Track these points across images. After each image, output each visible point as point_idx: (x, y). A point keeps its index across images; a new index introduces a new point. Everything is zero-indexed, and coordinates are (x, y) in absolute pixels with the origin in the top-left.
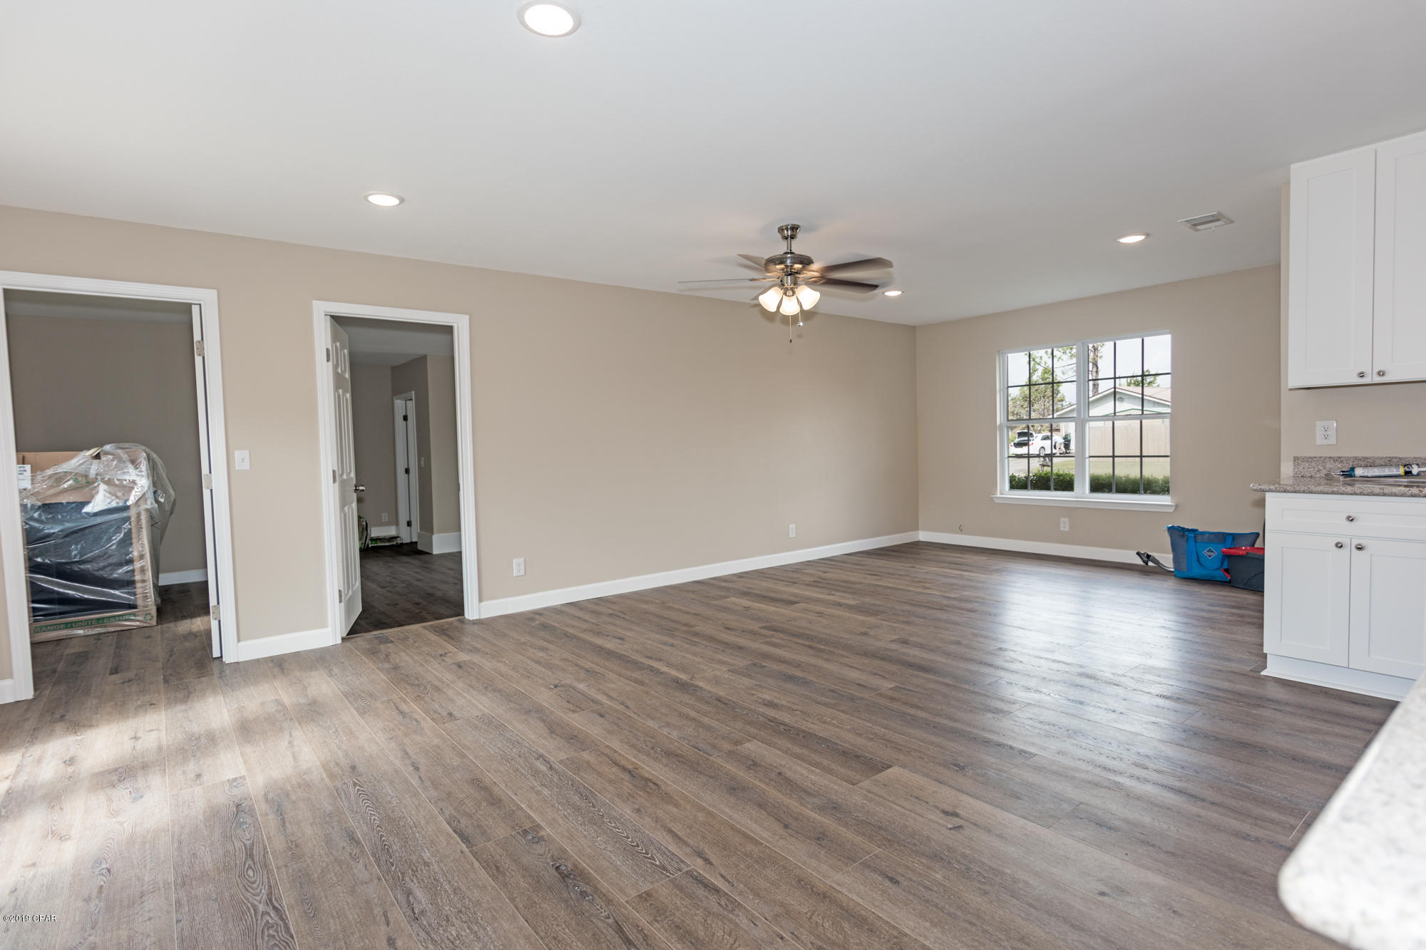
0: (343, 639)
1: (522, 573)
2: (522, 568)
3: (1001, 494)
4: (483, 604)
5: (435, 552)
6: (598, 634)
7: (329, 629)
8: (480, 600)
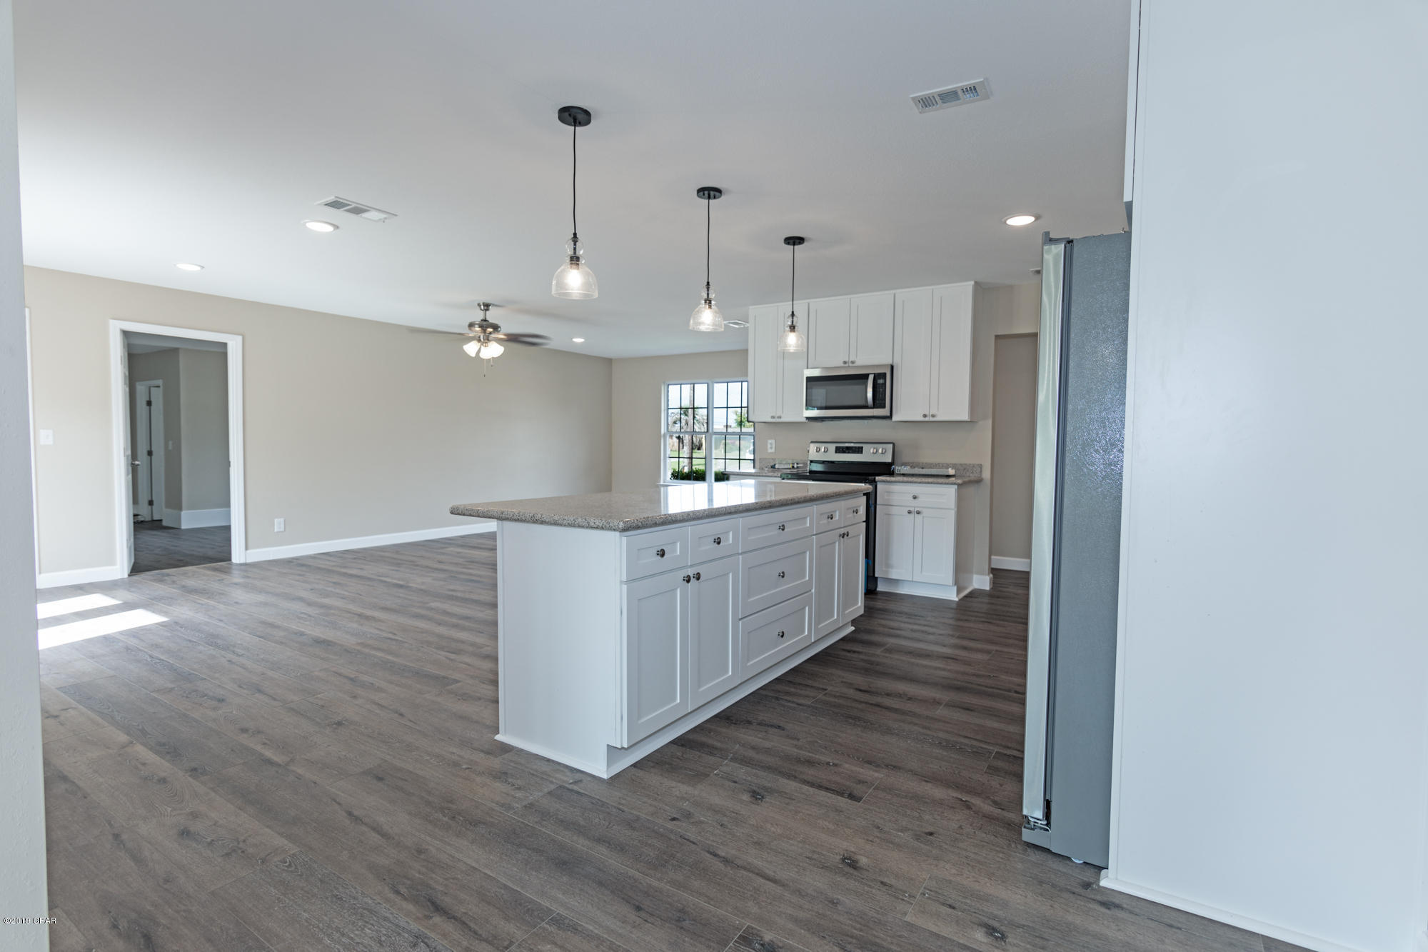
0: (129, 575)
1: (282, 529)
2: (282, 526)
3: (664, 482)
4: (248, 551)
5: (184, 527)
6: (345, 567)
7: (118, 567)
8: (247, 548)
